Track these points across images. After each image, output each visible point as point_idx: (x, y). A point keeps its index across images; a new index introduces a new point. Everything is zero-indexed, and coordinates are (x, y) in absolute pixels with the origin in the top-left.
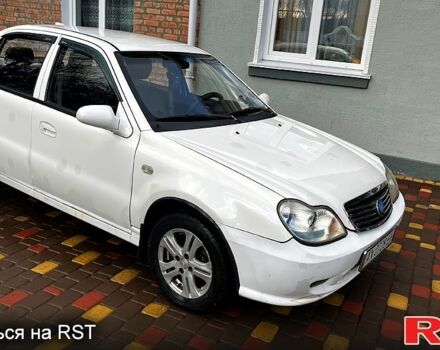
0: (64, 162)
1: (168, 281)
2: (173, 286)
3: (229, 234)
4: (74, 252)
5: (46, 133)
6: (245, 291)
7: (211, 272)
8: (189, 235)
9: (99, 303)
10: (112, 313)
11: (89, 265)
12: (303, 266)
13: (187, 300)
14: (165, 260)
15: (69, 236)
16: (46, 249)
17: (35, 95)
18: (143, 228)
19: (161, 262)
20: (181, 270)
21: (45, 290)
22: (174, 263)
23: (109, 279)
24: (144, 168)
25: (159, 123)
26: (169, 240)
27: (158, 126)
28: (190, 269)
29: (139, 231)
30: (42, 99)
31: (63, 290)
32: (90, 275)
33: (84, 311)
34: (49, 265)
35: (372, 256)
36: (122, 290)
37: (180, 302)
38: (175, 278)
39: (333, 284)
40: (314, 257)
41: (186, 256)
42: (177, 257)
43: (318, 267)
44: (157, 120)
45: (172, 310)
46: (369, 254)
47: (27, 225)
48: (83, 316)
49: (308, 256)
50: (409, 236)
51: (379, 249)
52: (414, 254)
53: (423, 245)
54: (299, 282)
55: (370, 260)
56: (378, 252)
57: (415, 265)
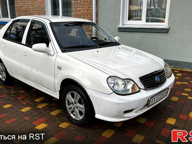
0: (32, 67)
1: (70, 113)
2: (72, 115)
3: (89, 92)
6: (98, 116)
7: (84, 108)
8: (76, 93)
9: (43, 123)
10: (47, 126)
11: (43, 108)
12: (118, 104)
13: (77, 121)
14: (69, 105)
15: (38, 98)
16: (28, 102)
17: (22, 43)
18: (60, 92)
19: (67, 105)
20: (74, 108)
21: (23, 118)
22: (71, 106)
23: (49, 113)
24: (58, 67)
26: (69, 96)
28: (77, 108)
30: (25, 44)
31: (30, 118)
32: (42, 112)
33: (36, 126)
34: (28, 109)
35: (154, 100)
36: (53, 117)
37: (74, 121)
38: (73, 112)
39: (136, 113)
40: (123, 100)
41: (75, 102)
42: (72, 103)
43: (126, 104)
44: (64, 48)
45: (71, 125)
46: (153, 99)
47: (23, 94)
48: (35, 128)
49: (121, 99)
50: (183, 94)
51: (159, 97)
52: (184, 102)
53: (189, 97)
54: (118, 111)
55: (154, 102)
56: (159, 99)
57: (183, 106)
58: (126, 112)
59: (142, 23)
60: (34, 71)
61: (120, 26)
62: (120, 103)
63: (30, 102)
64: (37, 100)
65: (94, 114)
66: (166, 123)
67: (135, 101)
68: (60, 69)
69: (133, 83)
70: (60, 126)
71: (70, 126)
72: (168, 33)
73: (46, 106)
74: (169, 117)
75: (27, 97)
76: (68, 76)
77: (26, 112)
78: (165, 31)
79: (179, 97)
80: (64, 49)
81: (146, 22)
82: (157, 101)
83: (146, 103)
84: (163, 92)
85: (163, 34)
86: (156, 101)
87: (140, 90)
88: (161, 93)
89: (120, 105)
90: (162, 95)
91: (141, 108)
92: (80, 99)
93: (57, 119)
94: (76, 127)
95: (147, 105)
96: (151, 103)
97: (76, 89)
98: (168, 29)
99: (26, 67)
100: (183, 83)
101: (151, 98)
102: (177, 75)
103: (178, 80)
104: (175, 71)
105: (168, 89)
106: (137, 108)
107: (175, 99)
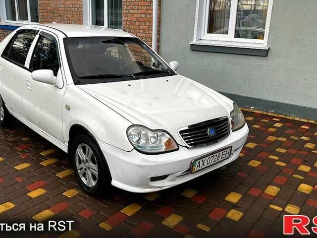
0: (35, 104)
1: (81, 176)
2: (83, 179)
3: (104, 147)
4: (44, 159)
5: (28, 87)
6: (115, 183)
7: (97, 170)
8: (88, 147)
9: (41, 187)
10: (45, 193)
11: (49, 166)
12: (140, 166)
13: (88, 188)
14: (80, 163)
15: (46, 149)
16: (29, 156)
17: (25, 66)
18: (69, 142)
19: (77, 164)
20: (85, 169)
21: (15, 179)
22: (82, 164)
23: (55, 174)
24: (66, 106)
25: (80, 80)
26: (79, 151)
27: (79, 81)
28: (89, 168)
29: (67, 144)
30: (28, 67)
31: (25, 179)
32: (45, 172)
33: (30, 191)
34: (26, 165)
35: (203, 164)
36: (59, 181)
37: (85, 189)
38: (84, 175)
39: (171, 181)
40: (147, 161)
41: (87, 160)
42: (83, 161)
43: (151, 168)
44: (79, 78)
45: (81, 194)
46: (199, 162)
47: (26, 143)
48: (28, 194)
49: (144, 160)
50: (271, 157)
51: (212, 160)
52: (267, 168)
53: (278, 163)
54: (140, 177)
55: (203, 167)
56: (213, 163)
57: (262, 176)
58: (154, 179)
59: (227, 39)
60: (37, 109)
61: (194, 42)
62: (143, 166)
63: (33, 156)
64: (43, 154)
65: (111, 179)
66: (225, 200)
67: (167, 164)
68: (69, 109)
69: (169, 137)
70: (64, 194)
71: (78, 195)
72: (267, 56)
73: (54, 164)
74: (233, 191)
75: (30, 147)
76: (77, 120)
77: (21, 170)
78: (263, 53)
79: (262, 161)
80: (78, 80)
81: (235, 37)
82: (208, 165)
83: (187, 167)
84: (221, 153)
85: (260, 57)
86: (206, 165)
87: (178, 147)
88: (217, 154)
89: (143, 168)
90: (219, 157)
91: (179, 174)
92: (93, 155)
93: (64, 183)
94: (86, 198)
95: (190, 171)
96: (196, 168)
97: (87, 141)
98: (268, 51)
99: (28, 104)
100: (279, 139)
101: (196, 160)
102: (276, 125)
103: (272, 134)
104: (275, 119)
105: (230, 149)
106: (172, 174)
107: (255, 163)
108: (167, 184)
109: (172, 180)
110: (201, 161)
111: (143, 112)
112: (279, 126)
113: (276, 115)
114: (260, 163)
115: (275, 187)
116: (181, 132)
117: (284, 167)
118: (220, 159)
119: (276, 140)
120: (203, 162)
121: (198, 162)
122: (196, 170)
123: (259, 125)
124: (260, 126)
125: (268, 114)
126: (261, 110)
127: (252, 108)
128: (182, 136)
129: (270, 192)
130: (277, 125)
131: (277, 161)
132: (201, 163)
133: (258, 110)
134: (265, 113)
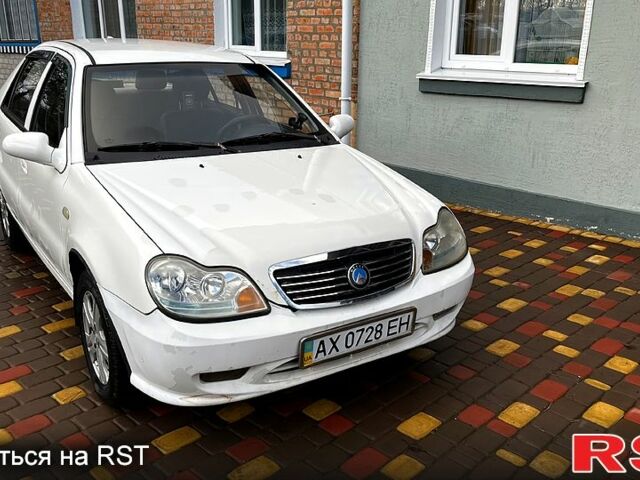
1: (92, 359)
2: (96, 366)
4: (55, 317)
7: (107, 351)
8: (94, 300)
9: (17, 379)
10: (18, 393)
11: (56, 334)
16: (29, 311)
17: (25, 125)
20: (95, 346)
23: (59, 351)
24: (64, 210)
25: (100, 154)
27: (96, 157)
28: (98, 344)
34: (12, 330)
35: (334, 346)
36: (60, 366)
39: (255, 383)
41: (95, 327)
45: (90, 398)
46: (322, 343)
50: (551, 334)
51: (361, 339)
52: (529, 360)
53: (560, 349)
54: (173, 372)
55: (334, 353)
56: (362, 344)
57: (510, 377)
58: (207, 378)
59: (499, 66)
60: (36, 216)
62: (173, 347)
63: (37, 311)
65: (129, 371)
67: (233, 344)
68: (68, 216)
69: (248, 283)
70: (54, 396)
71: (83, 399)
72: (582, 102)
74: (423, 411)
76: (73, 242)
78: (576, 96)
79: (523, 344)
80: (97, 154)
81: (514, 61)
82: (351, 350)
83: (291, 353)
84: (385, 323)
85: (567, 106)
86: (343, 350)
87: (269, 307)
88: (374, 325)
89: (175, 353)
90: (379, 331)
92: (99, 317)
93: (67, 372)
94: (96, 406)
95: (298, 363)
96: (313, 355)
98: (584, 90)
100: (585, 292)
101: (310, 339)
102: (590, 260)
103: (575, 280)
104: (594, 246)
105: (411, 314)
106: (254, 366)
107: (504, 347)
108: (243, 389)
109: (257, 381)
110: (326, 340)
111: (200, 224)
112: (597, 262)
113: (600, 237)
114: (518, 346)
115: (527, 408)
116: (277, 273)
117: (571, 359)
118: (384, 337)
119: (579, 295)
120: (334, 343)
121: (317, 343)
122: (314, 360)
123: (551, 259)
124: (550, 262)
125: (583, 234)
126: (568, 225)
127: (548, 219)
128: (280, 282)
129: (512, 419)
130: (595, 260)
131: (559, 343)
132: (328, 346)
133: (562, 224)
134: (577, 232)
